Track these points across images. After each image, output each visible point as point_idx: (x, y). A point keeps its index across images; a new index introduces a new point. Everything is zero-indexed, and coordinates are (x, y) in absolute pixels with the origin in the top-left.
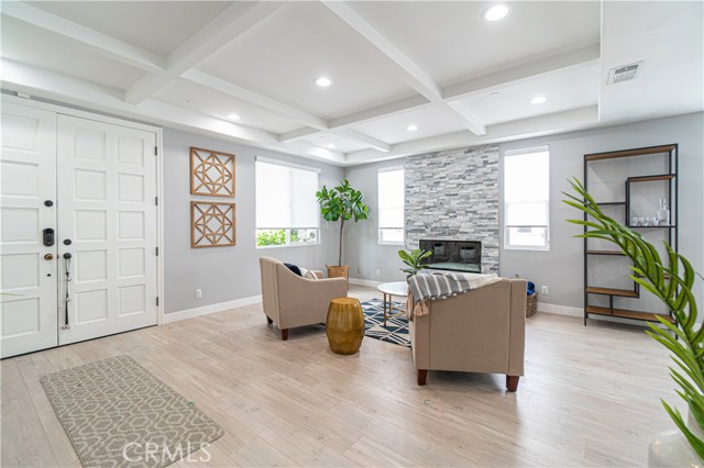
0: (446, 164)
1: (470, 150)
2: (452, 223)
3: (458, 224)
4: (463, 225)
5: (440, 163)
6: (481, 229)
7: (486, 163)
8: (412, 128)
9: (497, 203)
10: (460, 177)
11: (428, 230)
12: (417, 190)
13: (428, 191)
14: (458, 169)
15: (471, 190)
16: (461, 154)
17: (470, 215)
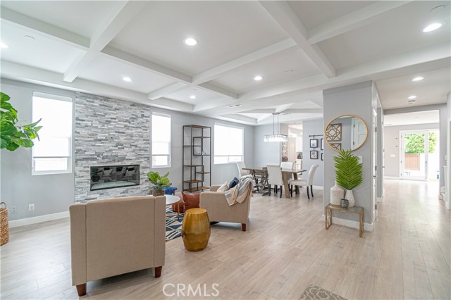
0: (116, 109)
1: (134, 105)
2: (120, 153)
3: (124, 154)
4: (128, 154)
5: (112, 107)
6: (139, 156)
7: (143, 116)
8: (127, 79)
9: (148, 141)
10: (127, 121)
11: (100, 159)
12: (89, 124)
13: (100, 126)
14: (125, 115)
15: (134, 131)
16: (128, 106)
17: (133, 147)
